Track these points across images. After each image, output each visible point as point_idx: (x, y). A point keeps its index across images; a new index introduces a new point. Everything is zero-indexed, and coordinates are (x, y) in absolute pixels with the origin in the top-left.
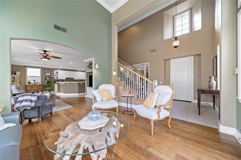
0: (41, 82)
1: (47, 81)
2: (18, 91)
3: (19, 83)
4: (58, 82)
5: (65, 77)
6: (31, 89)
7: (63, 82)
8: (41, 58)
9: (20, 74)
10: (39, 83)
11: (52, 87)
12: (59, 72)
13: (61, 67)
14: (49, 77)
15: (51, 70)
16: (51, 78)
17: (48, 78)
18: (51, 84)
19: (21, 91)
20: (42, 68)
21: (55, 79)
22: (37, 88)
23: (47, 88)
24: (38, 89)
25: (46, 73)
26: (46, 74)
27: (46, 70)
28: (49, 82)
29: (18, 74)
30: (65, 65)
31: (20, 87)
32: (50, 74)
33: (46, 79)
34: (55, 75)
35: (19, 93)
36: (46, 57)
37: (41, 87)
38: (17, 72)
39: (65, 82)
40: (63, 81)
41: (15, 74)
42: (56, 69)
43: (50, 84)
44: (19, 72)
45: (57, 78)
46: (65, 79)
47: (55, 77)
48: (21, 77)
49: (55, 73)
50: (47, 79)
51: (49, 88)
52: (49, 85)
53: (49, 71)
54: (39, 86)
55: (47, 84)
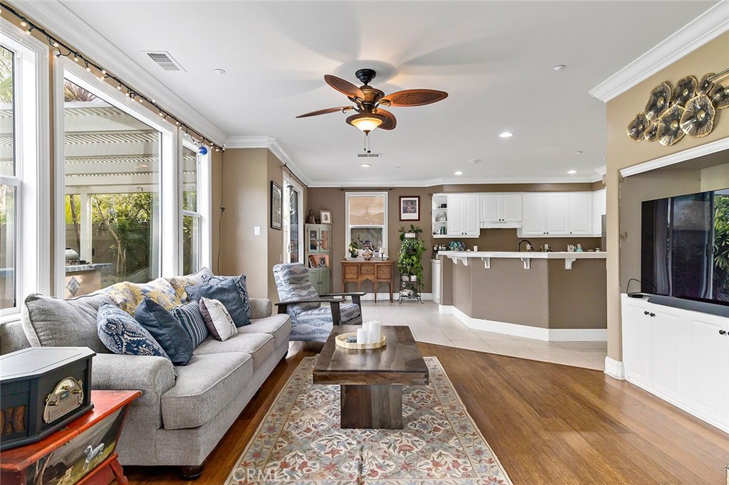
0: (387, 252)
1: (407, 249)
3: (327, 253)
4: (448, 249)
6: (355, 276)
7: (465, 250)
9: (329, 221)
10: (380, 256)
11: (424, 273)
12: (453, 199)
13: (459, 176)
14: (412, 230)
15: (423, 194)
16: (421, 231)
17: (410, 231)
18: (418, 258)
19: (304, 293)
20: (390, 189)
21: (435, 236)
22: (374, 274)
23: (405, 278)
24: (377, 278)
25: (405, 211)
26: (404, 216)
27: (402, 199)
28: (414, 250)
29: (326, 219)
30: (477, 161)
31: (302, 276)
32: (415, 216)
33: (402, 238)
34: (437, 220)
36: (367, 110)
37: (385, 274)
38: (323, 214)
39: (475, 254)
40: (466, 244)
41: (318, 221)
42: (439, 189)
43: (415, 258)
44: (328, 214)
45: (444, 231)
46: (476, 234)
47: (436, 227)
48: (332, 231)
49: (435, 206)
50: (407, 235)
51: (414, 278)
52: (412, 265)
53: (413, 202)
54: (379, 266)
55: (407, 260)
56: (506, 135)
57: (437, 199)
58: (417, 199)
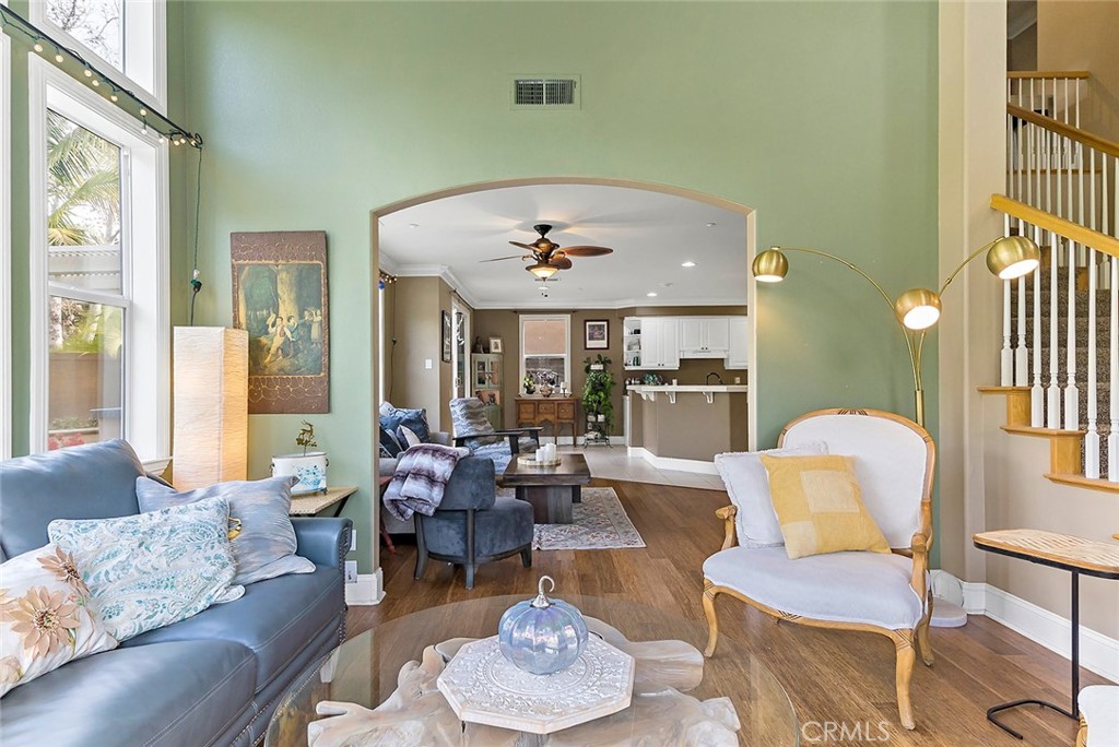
0: (569, 387)
1: (594, 383)
2: (471, 424)
3: (498, 389)
4: (642, 383)
5: (677, 354)
6: (532, 416)
7: (663, 384)
8: (528, 268)
9: (500, 350)
10: (562, 391)
11: (614, 412)
12: (648, 324)
13: (653, 298)
14: (600, 360)
15: (611, 319)
16: (610, 362)
17: (597, 362)
18: (606, 394)
19: (482, 428)
20: (573, 312)
21: (627, 368)
22: (554, 413)
23: (591, 418)
24: (558, 418)
25: (591, 338)
26: (590, 344)
27: (588, 323)
28: (602, 385)
29: (497, 347)
30: (668, 285)
31: (479, 410)
32: (603, 344)
33: (588, 370)
34: (629, 348)
35: (472, 434)
36: (545, 260)
37: (567, 413)
38: (493, 341)
39: (674, 388)
40: (663, 377)
42: (631, 311)
43: (602, 394)
44: (499, 341)
45: (637, 361)
46: (676, 366)
47: (628, 357)
48: (503, 362)
49: (627, 331)
50: (593, 367)
51: (601, 418)
52: (600, 402)
53: (601, 327)
54: (560, 404)
55: (593, 397)
56: (689, 264)
57: (629, 324)
58: (605, 323)
